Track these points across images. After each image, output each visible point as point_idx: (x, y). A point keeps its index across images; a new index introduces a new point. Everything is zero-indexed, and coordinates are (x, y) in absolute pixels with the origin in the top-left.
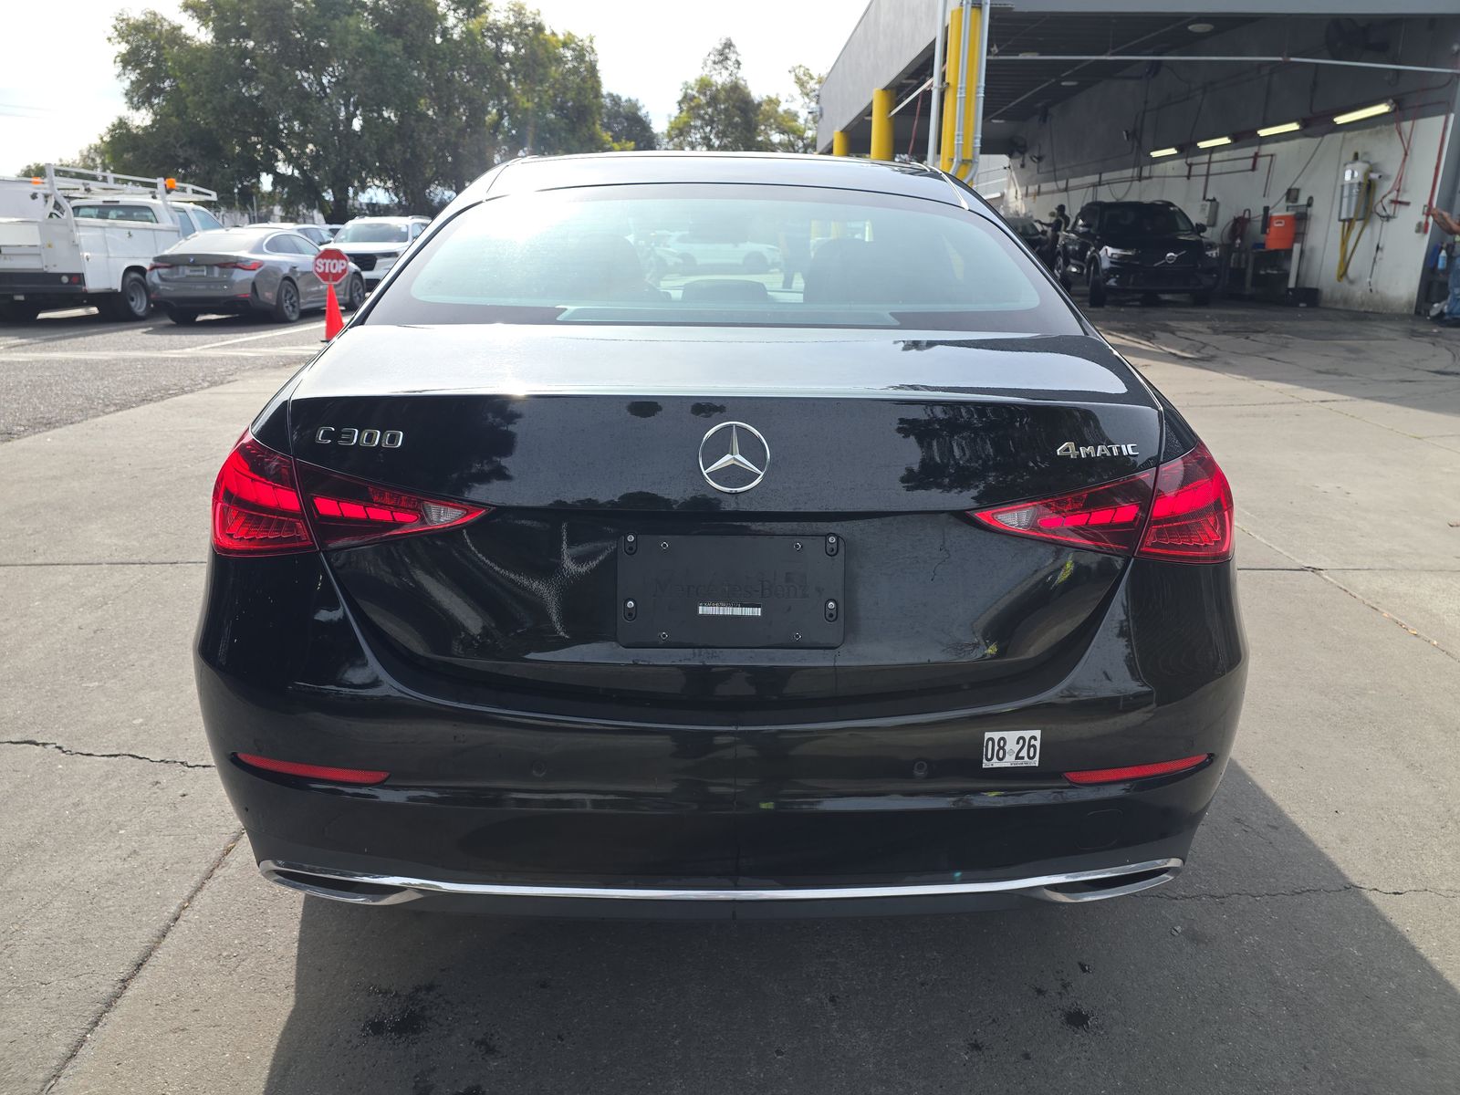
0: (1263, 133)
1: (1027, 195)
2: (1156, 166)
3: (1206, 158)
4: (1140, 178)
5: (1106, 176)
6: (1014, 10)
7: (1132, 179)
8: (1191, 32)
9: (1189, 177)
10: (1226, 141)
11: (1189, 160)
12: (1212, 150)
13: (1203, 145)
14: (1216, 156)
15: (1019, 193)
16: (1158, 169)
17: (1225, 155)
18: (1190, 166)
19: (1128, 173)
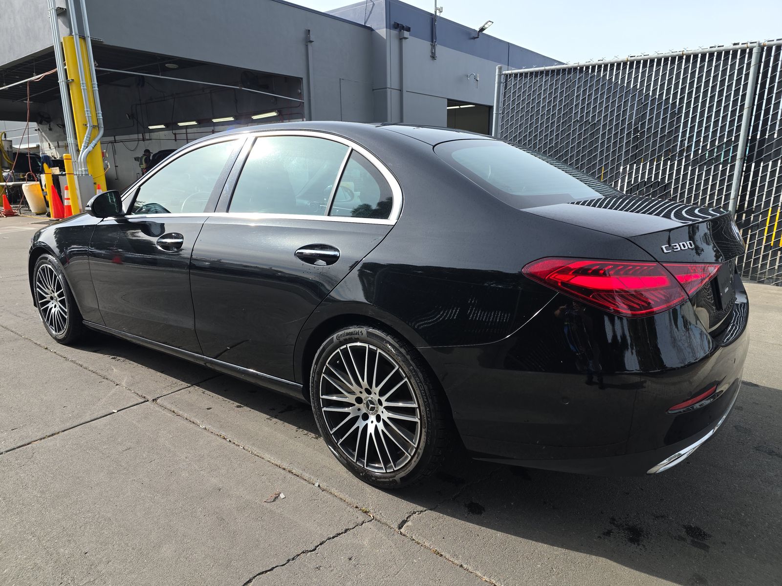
0: (215, 121)
1: (59, 146)
2: (152, 134)
3: (184, 131)
4: (144, 140)
5: (118, 138)
6: (104, 43)
7: (139, 140)
8: (166, 67)
9: (176, 140)
10: (194, 123)
11: (174, 132)
12: (187, 127)
13: (181, 124)
14: (189, 131)
15: (51, 145)
16: (154, 135)
17: (195, 130)
18: (175, 134)
19: (135, 136)
